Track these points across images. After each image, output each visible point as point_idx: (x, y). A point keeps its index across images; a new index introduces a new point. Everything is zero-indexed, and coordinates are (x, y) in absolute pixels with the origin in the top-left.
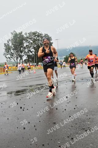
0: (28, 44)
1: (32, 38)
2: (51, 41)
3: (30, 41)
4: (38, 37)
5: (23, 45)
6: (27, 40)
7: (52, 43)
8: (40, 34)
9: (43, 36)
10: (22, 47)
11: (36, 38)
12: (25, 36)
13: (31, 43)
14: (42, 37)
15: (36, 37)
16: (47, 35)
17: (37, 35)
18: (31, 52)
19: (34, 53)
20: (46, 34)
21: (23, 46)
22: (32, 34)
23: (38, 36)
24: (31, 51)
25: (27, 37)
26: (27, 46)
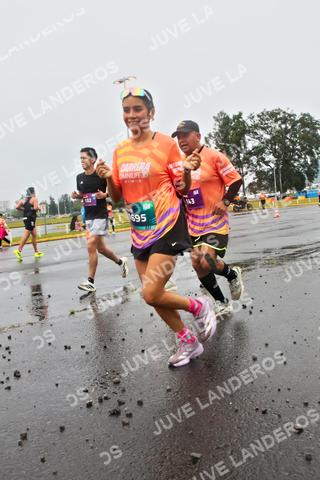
0: (257, 143)
1: (268, 127)
3: (262, 136)
4: (283, 123)
5: (245, 146)
6: (256, 133)
8: (290, 115)
9: (297, 119)
10: (242, 151)
11: (280, 126)
12: (249, 123)
13: (266, 139)
14: (294, 124)
15: (279, 122)
16: (308, 115)
17: (280, 119)
18: (267, 163)
19: (272, 165)
20: (305, 115)
21: (246, 148)
22: (267, 116)
23: (284, 121)
24: (267, 160)
25: (256, 126)
26: (254, 148)
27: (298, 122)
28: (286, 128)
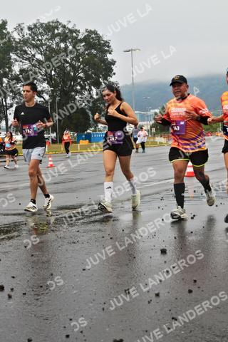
0: (26, 65)
1: (42, 45)
2: (109, 57)
3: (34, 56)
4: (63, 40)
5: (10, 68)
6: (25, 52)
7: (113, 63)
8: (71, 31)
9: (81, 36)
10: (5, 75)
11: (57, 44)
12: (16, 36)
13: (38, 61)
14: (76, 42)
15: (57, 40)
16: (95, 32)
17: (58, 35)
18: (40, 94)
19: (47, 97)
20: (91, 32)
21: (11, 70)
22: (41, 30)
23: (64, 38)
24: (39, 89)
25: (25, 42)
26: (22, 71)
27: (81, 41)
28: (66, 48)
